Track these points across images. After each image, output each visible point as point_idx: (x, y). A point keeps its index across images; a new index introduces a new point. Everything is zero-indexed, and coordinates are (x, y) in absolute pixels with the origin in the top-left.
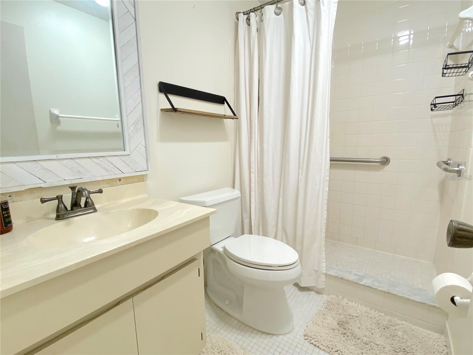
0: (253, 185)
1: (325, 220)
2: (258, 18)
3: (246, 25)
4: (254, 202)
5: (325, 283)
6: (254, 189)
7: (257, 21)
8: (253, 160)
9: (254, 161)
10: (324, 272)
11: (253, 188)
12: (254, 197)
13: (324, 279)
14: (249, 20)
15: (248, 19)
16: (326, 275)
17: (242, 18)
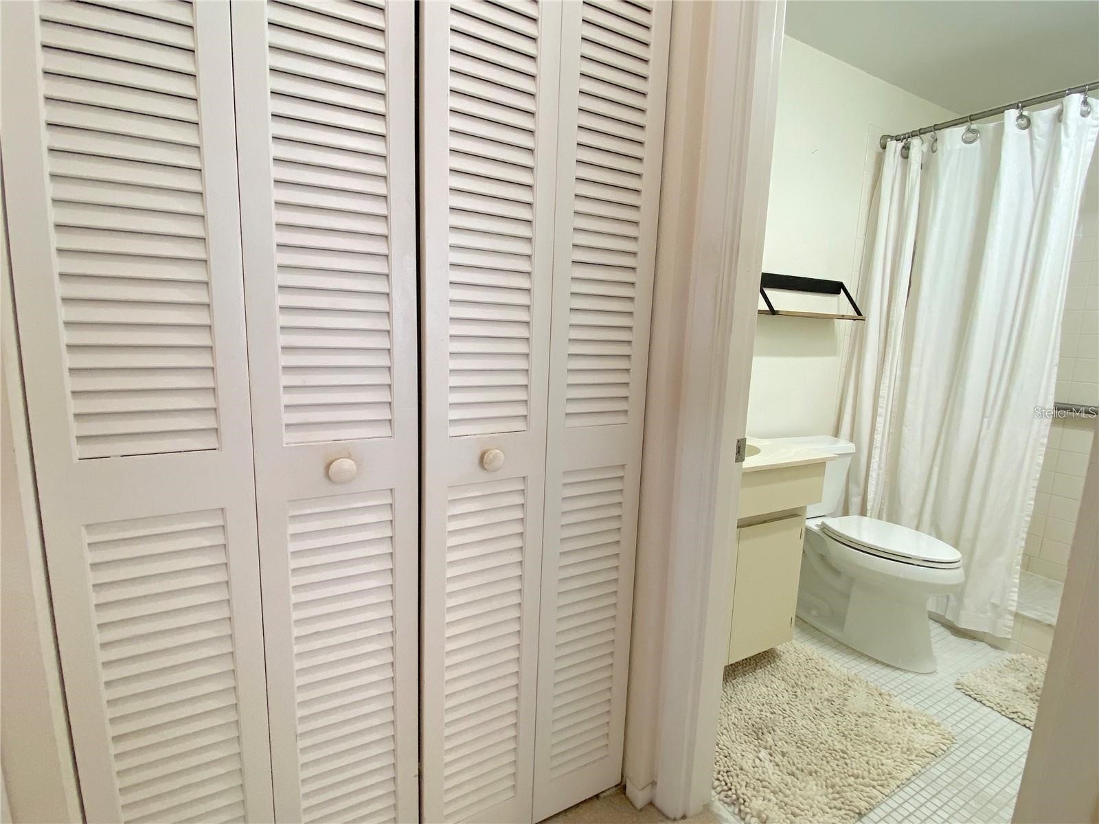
0: (878, 437)
1: (1027, 516)
2: (925, 148)
3: (900, 159)
4: (877, 468)
5: (1011, 630)
6: (878, 445)
7: (922, 151)
8: (883, 392)
9: (886, 396)
10: (1013, 609)
11: (877, 443)
12: (877, 459)
13: (1011, 623)
14: (908, 148)
15: (906, 148)
16: (1017, 616)
17: (894, 147)
